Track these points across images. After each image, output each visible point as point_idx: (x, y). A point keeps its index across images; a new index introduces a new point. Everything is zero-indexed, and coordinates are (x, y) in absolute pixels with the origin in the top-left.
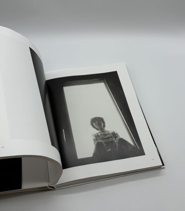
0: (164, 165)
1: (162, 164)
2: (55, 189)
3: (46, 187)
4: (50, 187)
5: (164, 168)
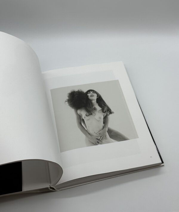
0: (163, 163)
1: (161, 162)
2: (55, 190)
3: (47, 188)
4: (51, 188)
5: (163, 166)
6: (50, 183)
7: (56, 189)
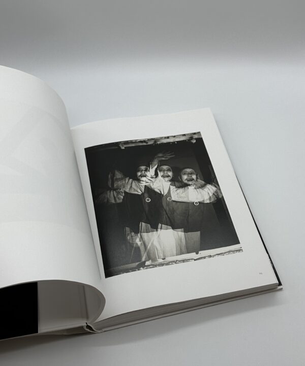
0: (281, 285)
1: (278, 283)
5: (281, 289)
6: (87, 318)
7: (95, 330)
